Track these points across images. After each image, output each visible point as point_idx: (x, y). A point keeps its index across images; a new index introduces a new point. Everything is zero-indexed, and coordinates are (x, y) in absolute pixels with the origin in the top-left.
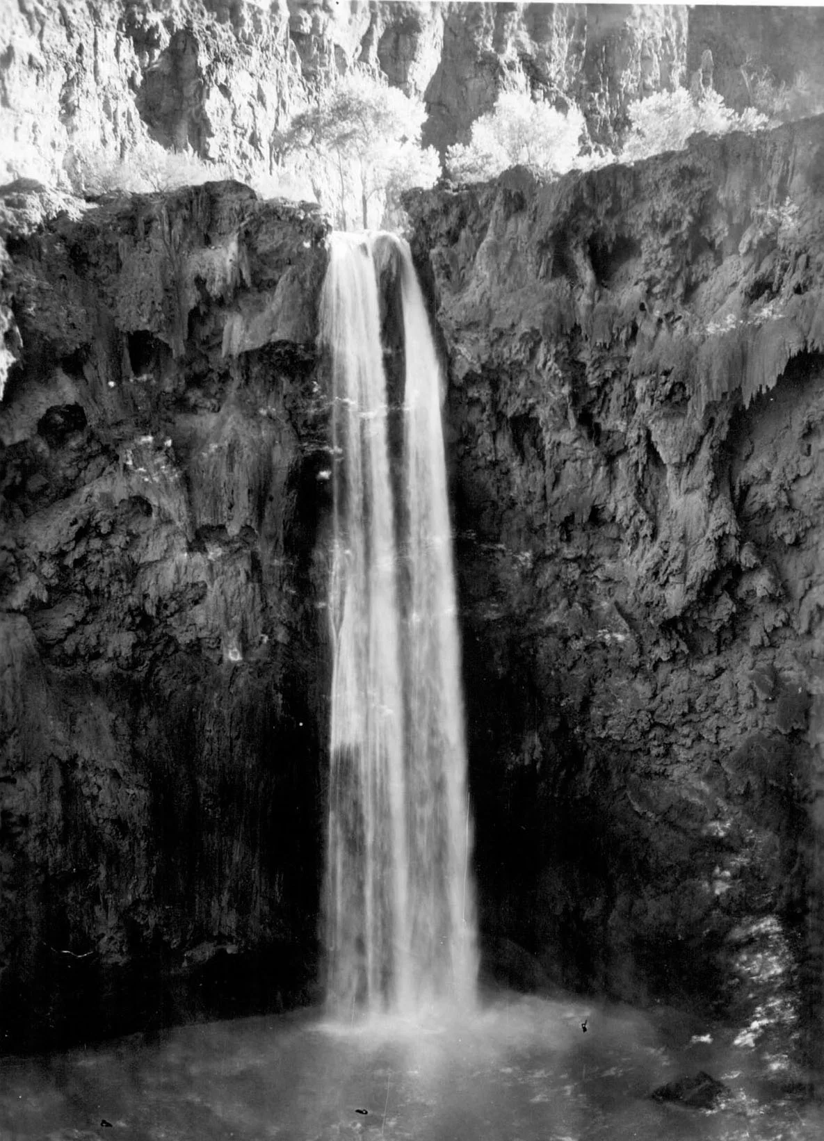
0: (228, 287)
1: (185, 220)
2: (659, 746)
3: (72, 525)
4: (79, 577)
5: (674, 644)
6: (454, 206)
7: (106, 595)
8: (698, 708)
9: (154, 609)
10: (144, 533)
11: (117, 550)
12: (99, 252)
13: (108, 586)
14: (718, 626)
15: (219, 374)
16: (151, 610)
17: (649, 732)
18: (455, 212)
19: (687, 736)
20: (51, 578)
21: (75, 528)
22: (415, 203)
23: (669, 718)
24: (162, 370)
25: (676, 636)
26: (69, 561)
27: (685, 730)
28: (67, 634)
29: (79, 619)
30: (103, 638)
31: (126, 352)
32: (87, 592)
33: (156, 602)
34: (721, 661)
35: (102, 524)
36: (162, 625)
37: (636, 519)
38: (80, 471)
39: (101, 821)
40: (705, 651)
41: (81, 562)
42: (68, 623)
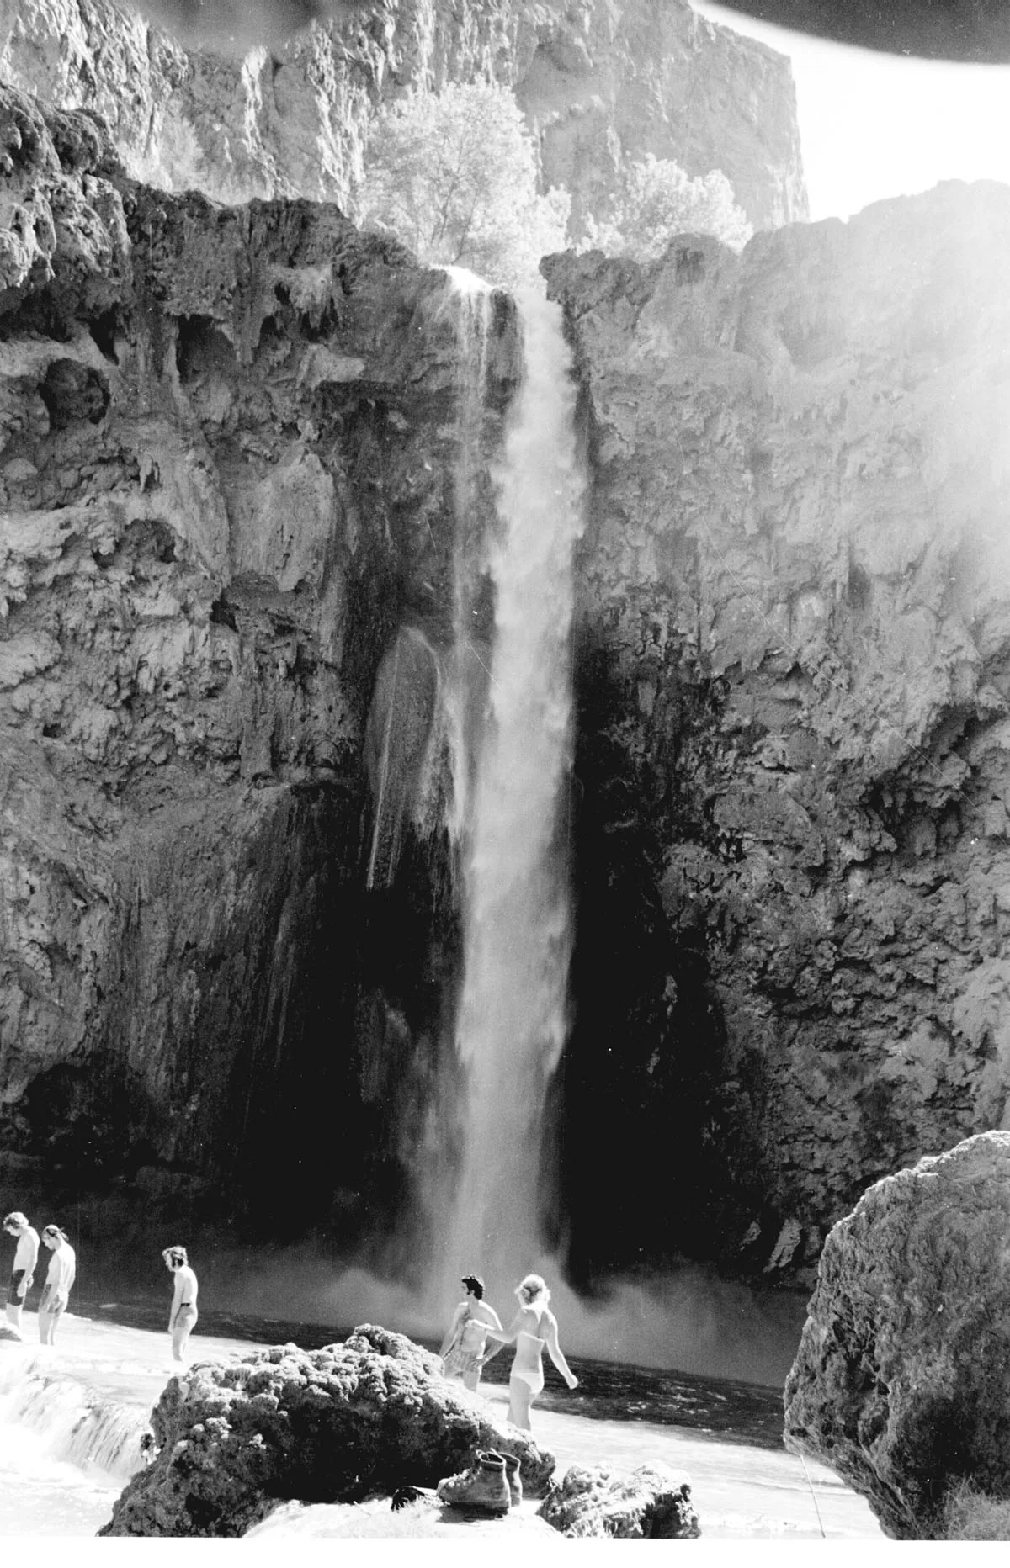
0: (315, 306)
1: (269, 228)
2: (847, 998)
3: (62, 527)
4: (54, 607)
5: (875, 837)
6: (610, 270)
7: (88, 645)
8: (907, 933)
9: (152, 682)
10: (156, 578)
11: (116, 587)
12: (157, 223)
13: (94, 631)
14: (945, 797)
15: (284, 425)
16: (146, 682)
17: (832, 974)
18: (610, 276)
19: (890, 978)
20: (17, 588)
21: (67, 533)
22: (558, 268)
23: (865, 949)
24: (212, 395)
25: (878, 823)
26: (46, 577)
27: (888, 968)
28: (22, 682)
29: (42, 666)
30: (69, 709)
31: (173, 349)
32: (59, 636)
33: (156, 673)
34: (940, 867)
35: (103, 540)
36: (158, 712)
37: (827, 665)
38: (82, 479)
39: (24, 943)
40: (918, 850)
41: (61, 583)
42: (28, 665)
